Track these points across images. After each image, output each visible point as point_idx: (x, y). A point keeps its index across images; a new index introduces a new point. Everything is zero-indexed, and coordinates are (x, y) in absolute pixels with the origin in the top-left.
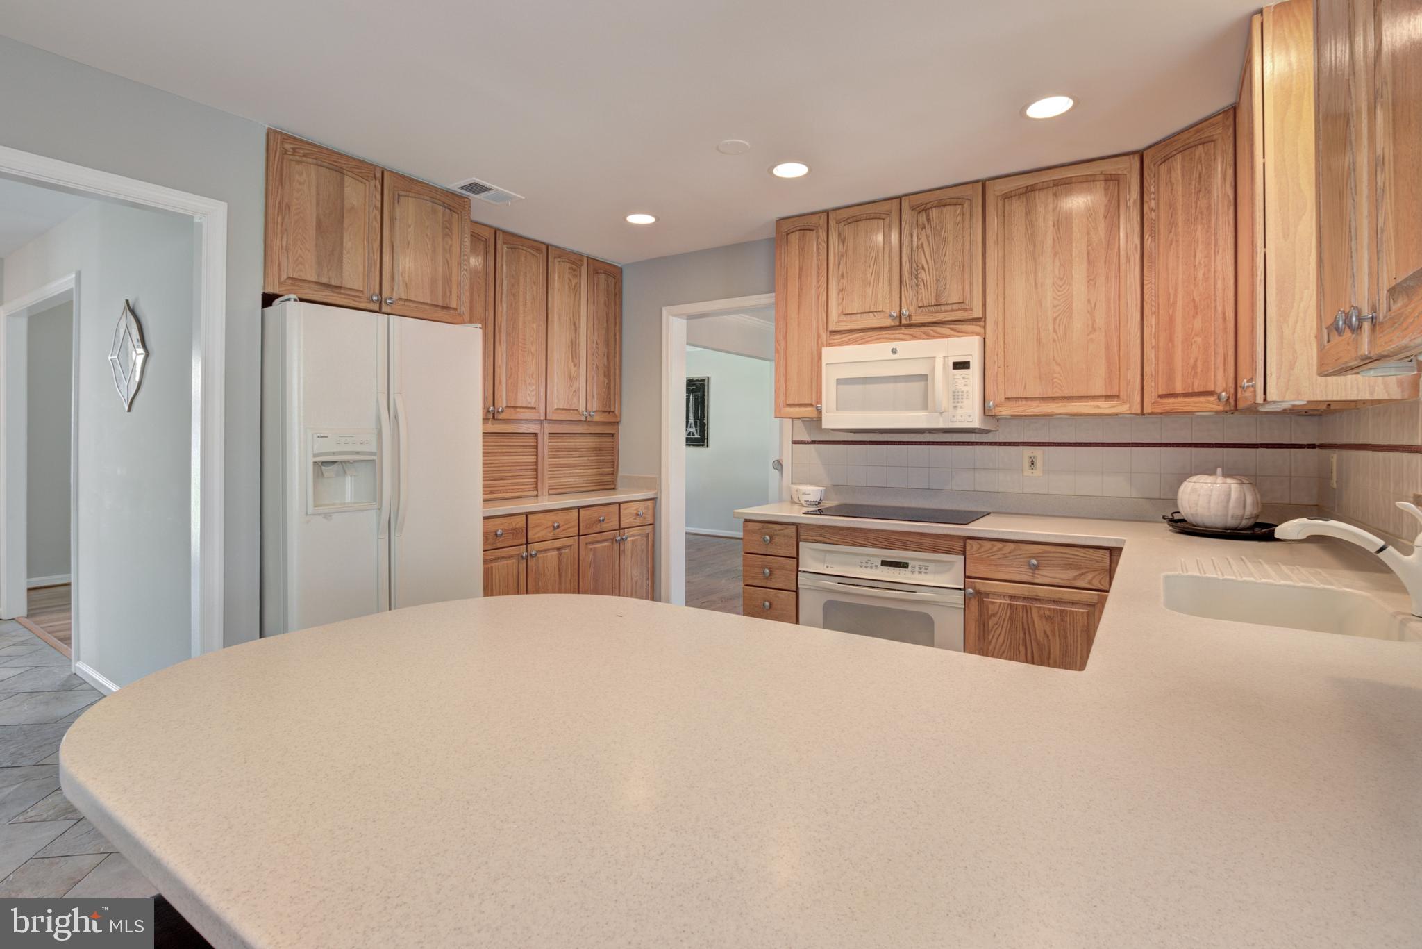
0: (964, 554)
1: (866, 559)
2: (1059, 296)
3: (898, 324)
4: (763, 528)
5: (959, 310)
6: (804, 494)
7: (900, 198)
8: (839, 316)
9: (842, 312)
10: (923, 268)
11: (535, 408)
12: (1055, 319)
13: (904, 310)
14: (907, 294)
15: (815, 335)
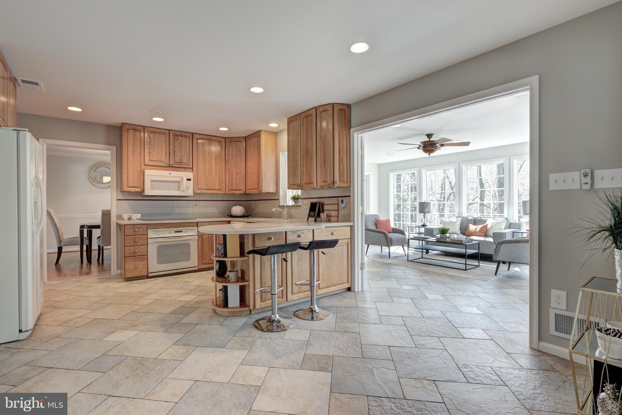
0: (197, 226)
1: (170, 231)
2: (209, 166)
3: (168, 166)
5: (186, 165)
7: (169, 130)
8: (149, 160)
10: (176, 152)
12: (209, 171)
13: (170, 162)
14: (172, 158)
15: (139, 165)
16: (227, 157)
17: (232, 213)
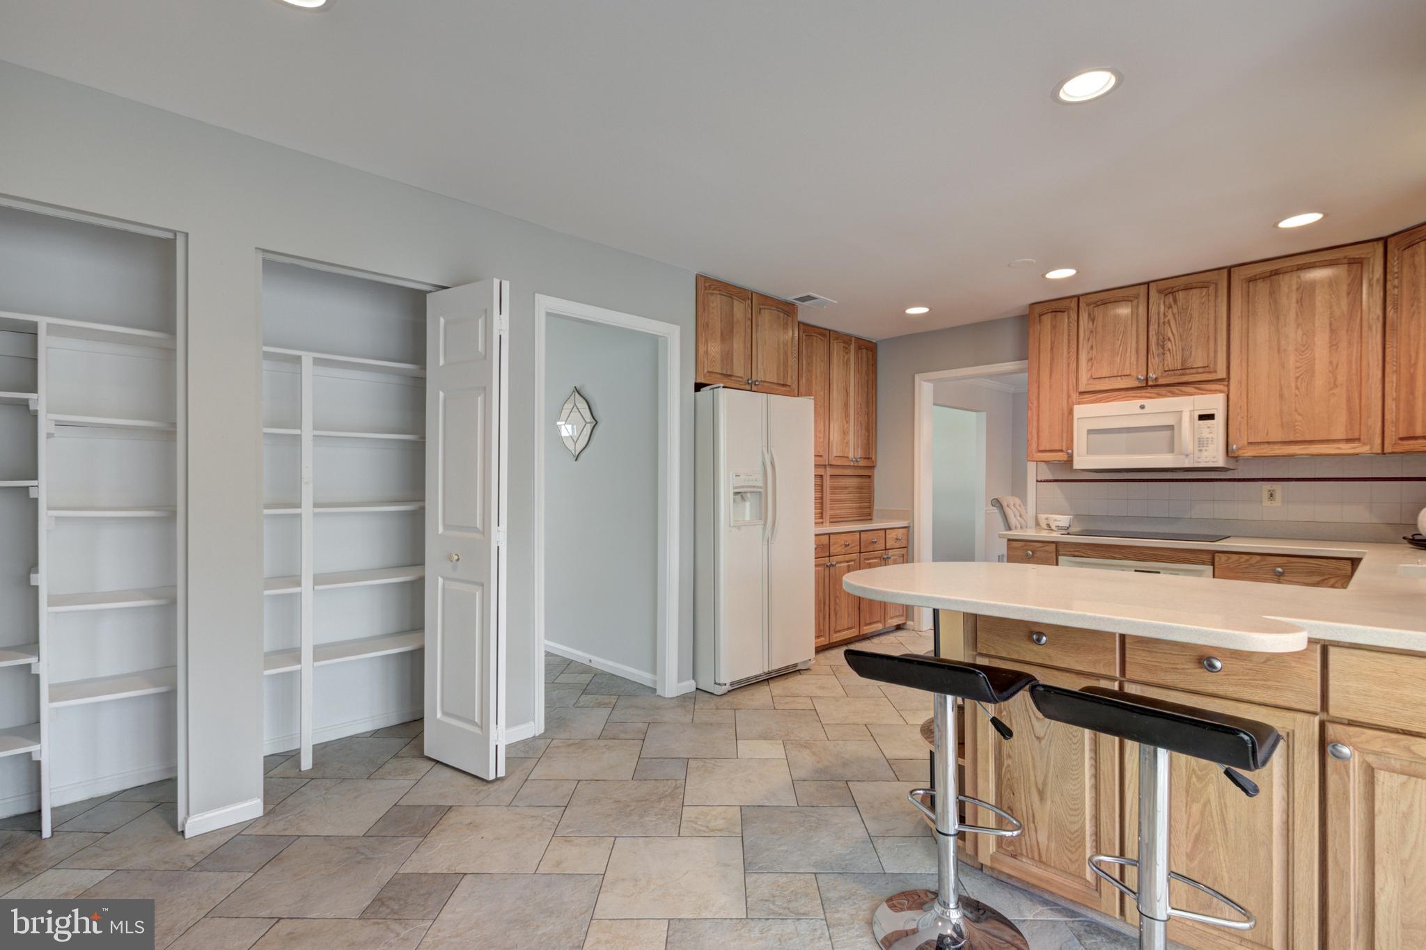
0: (1213, 564)
2: (1302, 359)
3: (1144, 385)
4: (1025, 545)
5: (1203, 372)
6: (1056, 520)
7: (1148, 283)
8: (1088, 380)
9: (1092, 376)
10: (1169, 339)
11: (821, 456)
12: (1297, 377)
13: (1150, 374)
14: (1155, 361)
15: (1065, 396)
16: (1391, 313)
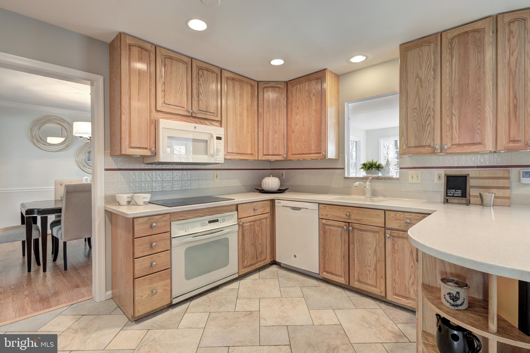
0: (237, 211)
1: (202, 222)
2: (241, 119)
3: (190, 115)
5: (213, 115)
7: (191, 58)
8: (162, 104)
9: (164, 102)
10: (201, 94)
12: (240, 127)
13: (193, 110)
14: (195, 103)
15: (148, 110)
16: (260, 110)
17: (263, 186)
